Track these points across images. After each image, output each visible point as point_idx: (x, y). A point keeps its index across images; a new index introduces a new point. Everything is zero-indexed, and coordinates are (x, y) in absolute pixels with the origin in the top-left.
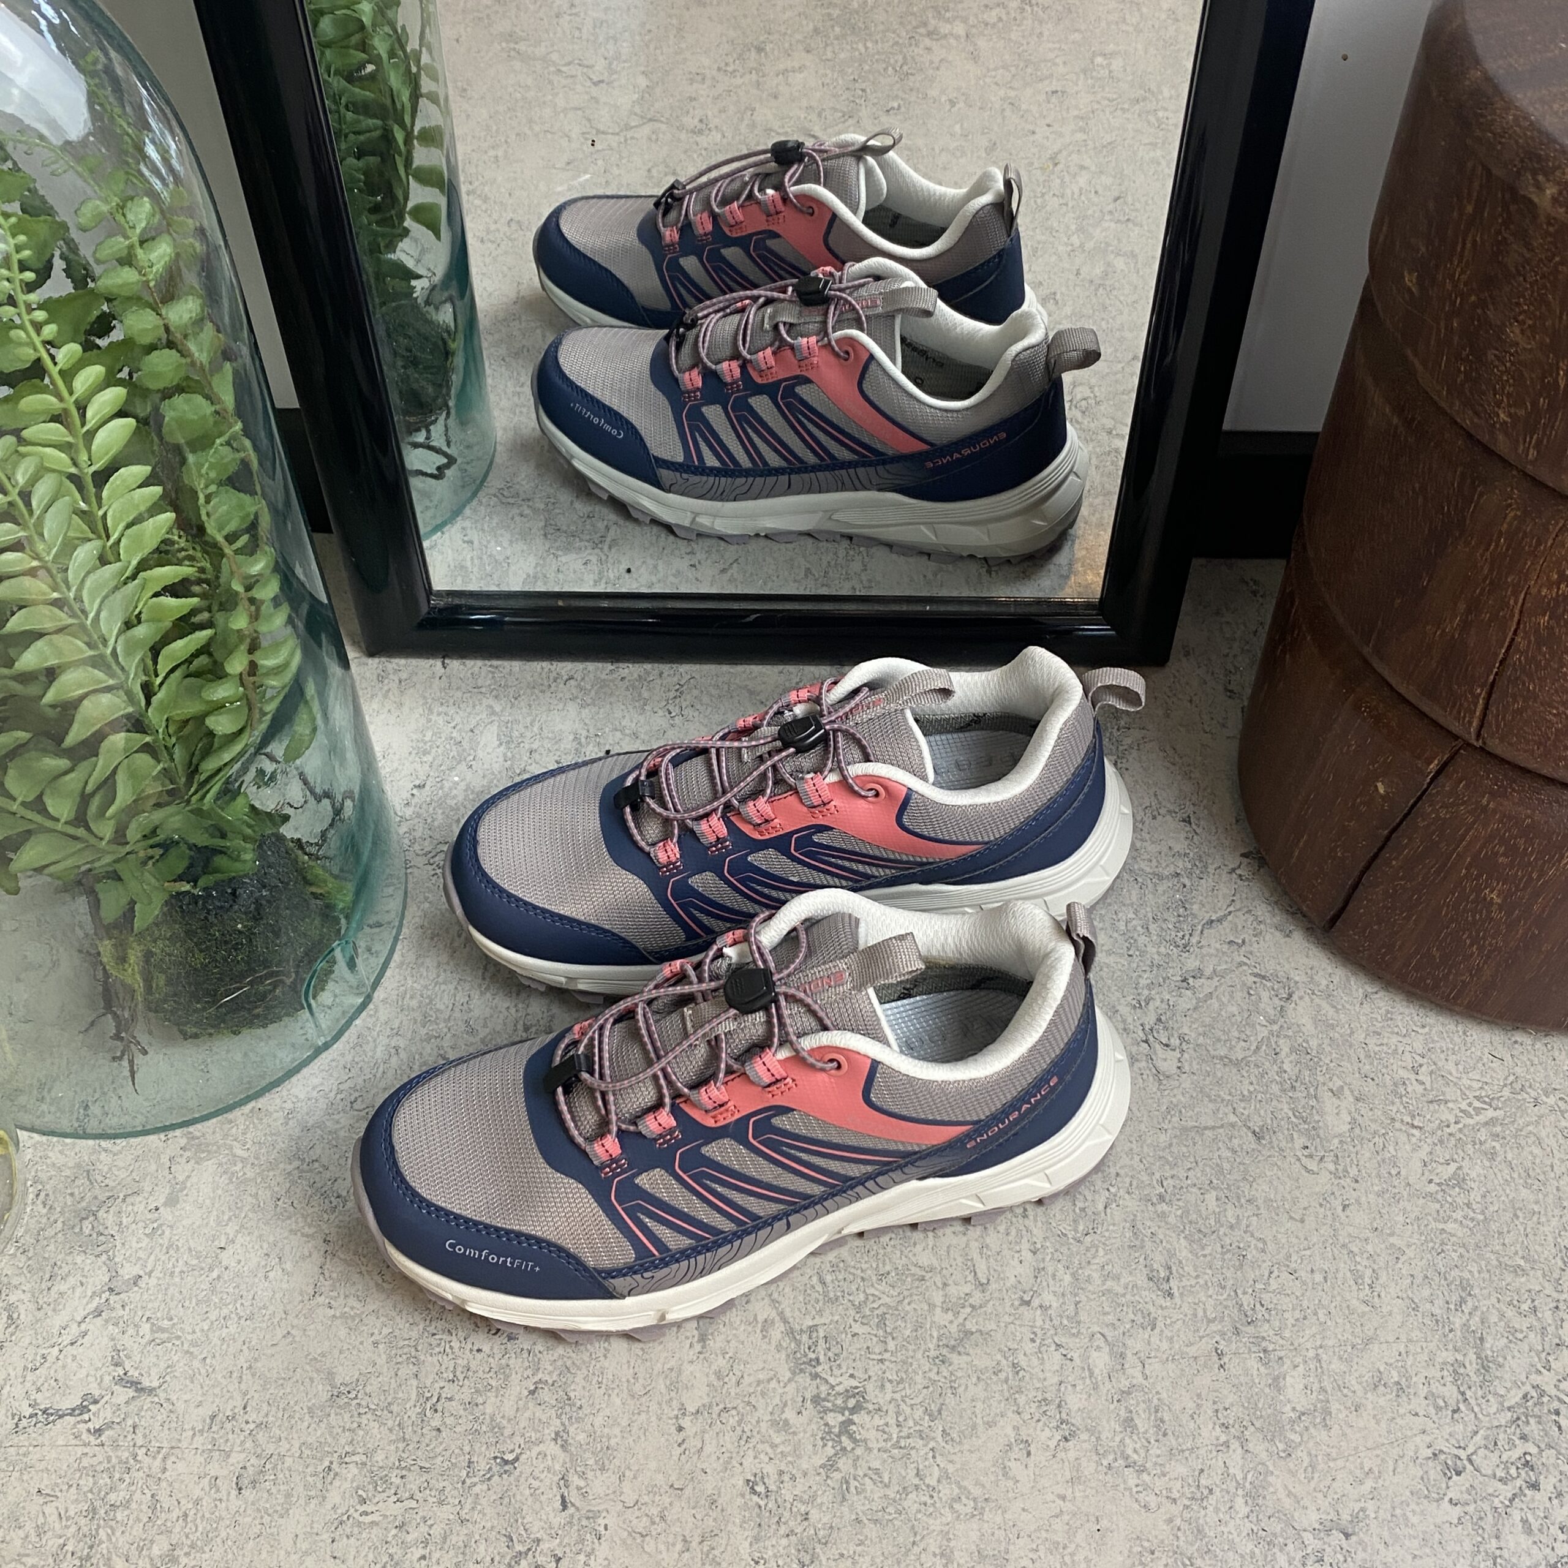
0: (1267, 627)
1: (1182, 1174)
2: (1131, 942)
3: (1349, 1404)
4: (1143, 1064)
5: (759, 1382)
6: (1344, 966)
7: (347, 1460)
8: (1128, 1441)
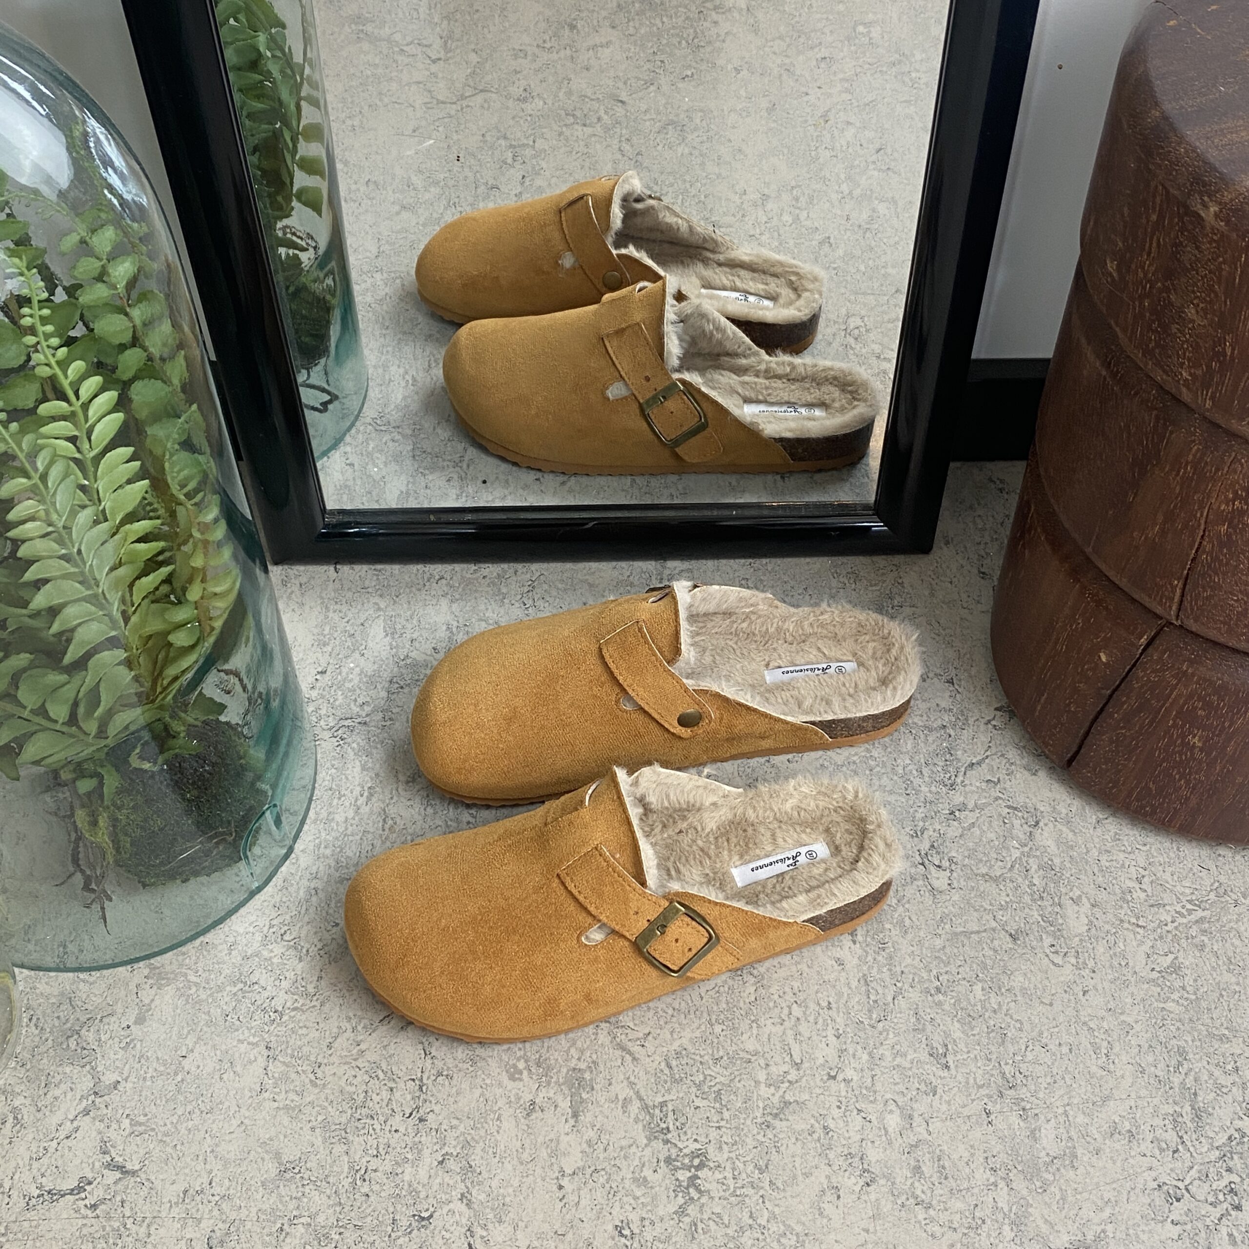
0: (1012, 520)
1: (954, 970)
2: (909, 784)
3: (1091, 1148)
4: (921, 883)
5: (622, 1148)
6: (1080, 798)
7: (295, 1222)
8: (917, 1184)
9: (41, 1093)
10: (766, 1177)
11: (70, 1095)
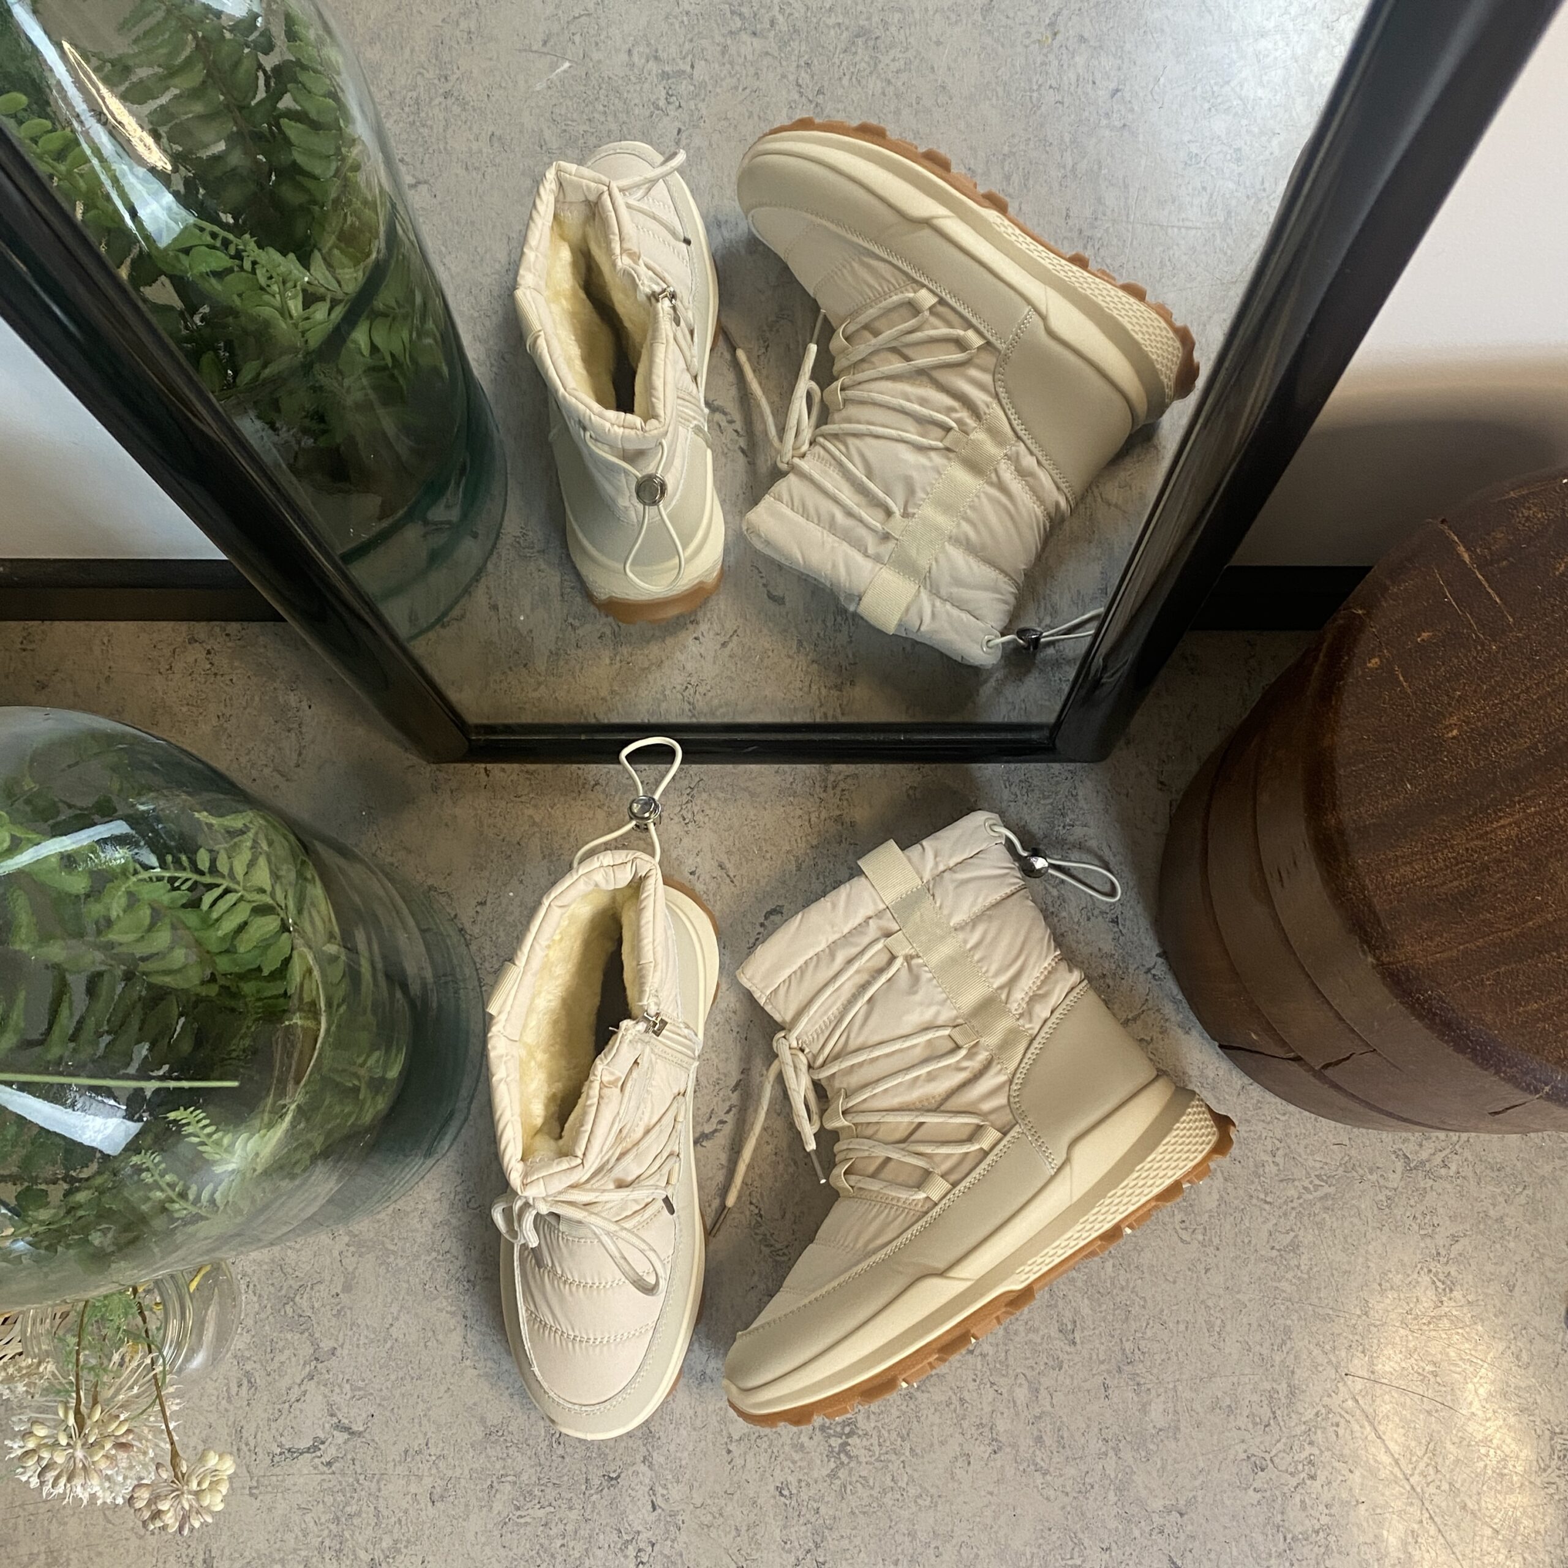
3: (1193, 1422)
7: (503, 1479)
8: (1037, 1452)
9: (269, 1356)
10: (907, 1445)
11: (293, 1359)
